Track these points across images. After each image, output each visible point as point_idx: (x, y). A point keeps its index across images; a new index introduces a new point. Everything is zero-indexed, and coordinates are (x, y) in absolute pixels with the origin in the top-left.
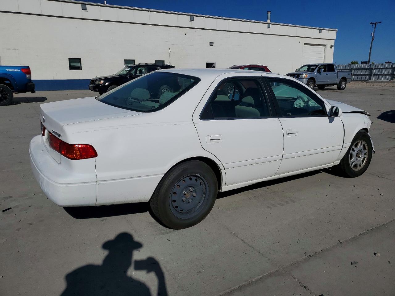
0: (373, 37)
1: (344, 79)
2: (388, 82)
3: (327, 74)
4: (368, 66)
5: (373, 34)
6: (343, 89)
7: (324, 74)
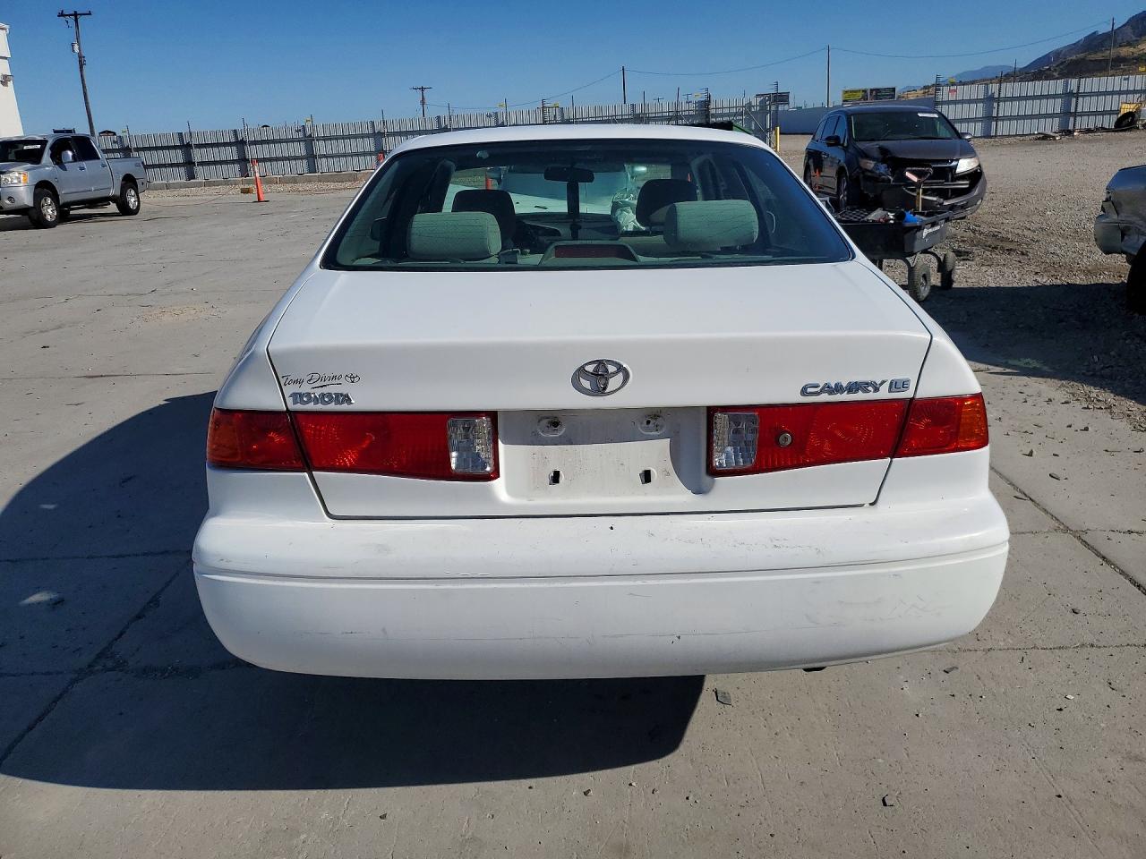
0: (80, 57)
1: (129, 182)
2: (181, 186)
3: (82, 169)
4: (114, 142)
5: (76, 47)
6: (135, 212)
7: (74, 168)
